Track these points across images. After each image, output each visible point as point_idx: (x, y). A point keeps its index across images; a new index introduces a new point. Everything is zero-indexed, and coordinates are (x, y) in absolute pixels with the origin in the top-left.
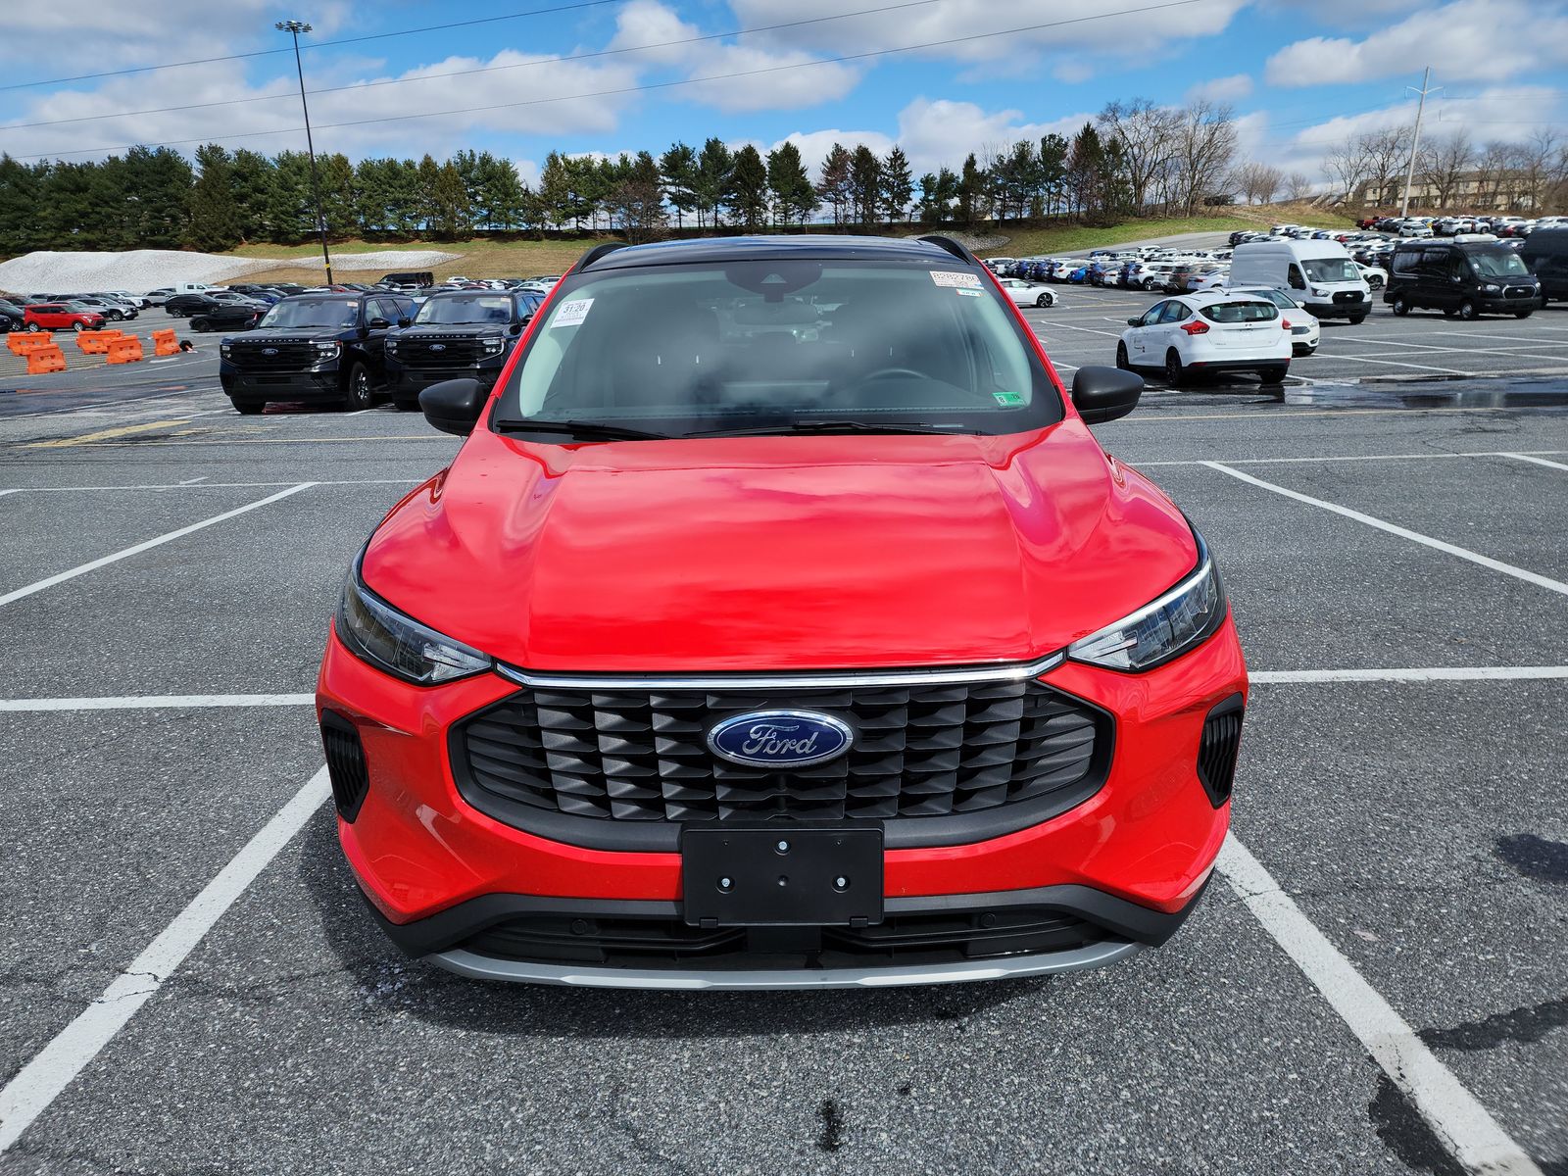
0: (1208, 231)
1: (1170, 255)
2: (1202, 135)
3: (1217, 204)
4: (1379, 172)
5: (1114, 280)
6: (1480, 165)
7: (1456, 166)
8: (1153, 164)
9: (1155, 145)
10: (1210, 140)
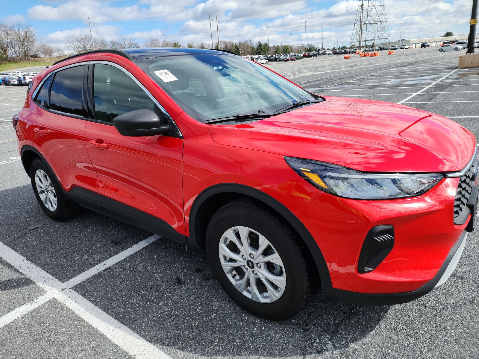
0: (37, 66)
1: (29, 74)
2: (22, 34)
3: (36, 57)
4: (84, 48)
5: (16, 83)
6: (110, 47)
7: (104, 47)
8: (7, 43)
9: (6, 36)
10: (26, 36)
